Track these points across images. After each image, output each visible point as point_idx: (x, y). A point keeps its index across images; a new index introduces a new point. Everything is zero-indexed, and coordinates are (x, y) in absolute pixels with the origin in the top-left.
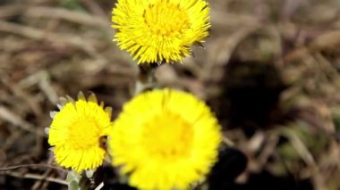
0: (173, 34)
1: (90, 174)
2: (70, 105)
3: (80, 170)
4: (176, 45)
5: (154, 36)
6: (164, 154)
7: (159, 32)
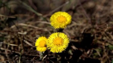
0: (63, 23)
1: (44, 52)
2: (40, 38)
3: (41, 51)
4: (63, 25)
5: (59, 23)
6: (57, 45)
7: (60, 22)
